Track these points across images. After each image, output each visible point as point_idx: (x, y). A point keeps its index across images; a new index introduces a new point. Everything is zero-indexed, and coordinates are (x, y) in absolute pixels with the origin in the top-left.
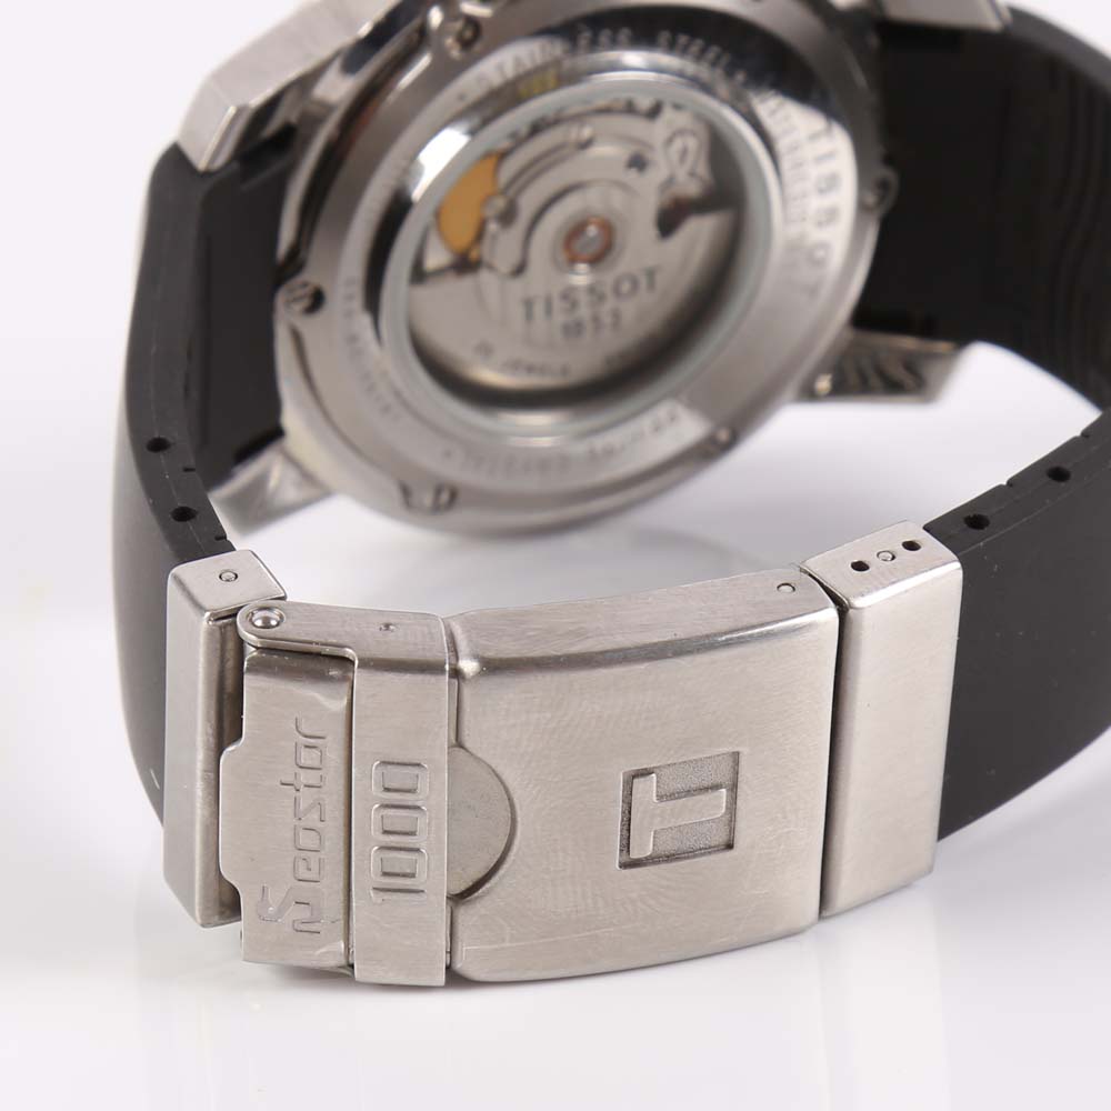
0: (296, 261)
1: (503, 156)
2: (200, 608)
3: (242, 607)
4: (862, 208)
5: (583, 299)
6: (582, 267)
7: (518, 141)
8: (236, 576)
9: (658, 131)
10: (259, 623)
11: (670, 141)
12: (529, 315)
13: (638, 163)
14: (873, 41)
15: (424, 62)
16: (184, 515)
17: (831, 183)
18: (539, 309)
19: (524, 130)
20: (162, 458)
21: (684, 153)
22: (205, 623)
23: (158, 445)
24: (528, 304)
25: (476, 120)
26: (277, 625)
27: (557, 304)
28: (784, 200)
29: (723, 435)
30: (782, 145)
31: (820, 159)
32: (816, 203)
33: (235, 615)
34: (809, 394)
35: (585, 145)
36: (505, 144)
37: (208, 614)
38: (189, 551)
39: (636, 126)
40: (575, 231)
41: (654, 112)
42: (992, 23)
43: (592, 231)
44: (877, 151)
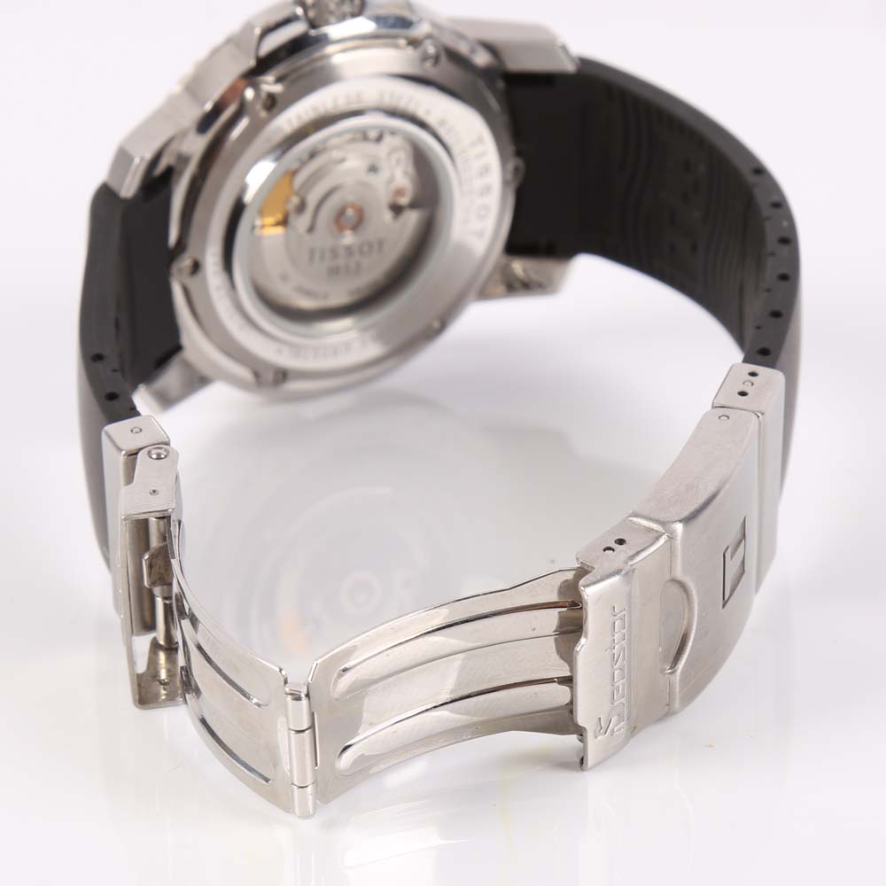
0: (181, 245)
1: (294, 173)
2: (120, 450)
3: (142, 448)
4: (505, 183)
5: (342, 252)
6: (348, 233)
7: (303, 163)
8: (141, 430)
9: (382, 150)
10: (154, 456)
11: (389, 154)
12: (311, 258)
13: (373, 169)
14: (501, 84)
15: (244, 123)
16: (112, 397)
17: (485, 170)
18: (317, 256)
19: (305, 156)
20: (100, 365)
21: (398, 162)
22: (122, 457)
23: (98, 358)
24: (312, 252)
25: (278, 153)
26: (166, 456)
27: (328, 255)
28: (460, 183)
29: (436, 325)
30: (455, 150)
31: (479, 156)
32: (478, 183)
33: (137, 454)
34: (484, 294)
35: (342, 160)
36: (295, 165)
37: (124, 452)
38: (114, 417)
39: (370, 148)
40: (341, 213)
41: (379, 139)
42: (570, 68)
43: (350, 212)
44: (511, 149)
